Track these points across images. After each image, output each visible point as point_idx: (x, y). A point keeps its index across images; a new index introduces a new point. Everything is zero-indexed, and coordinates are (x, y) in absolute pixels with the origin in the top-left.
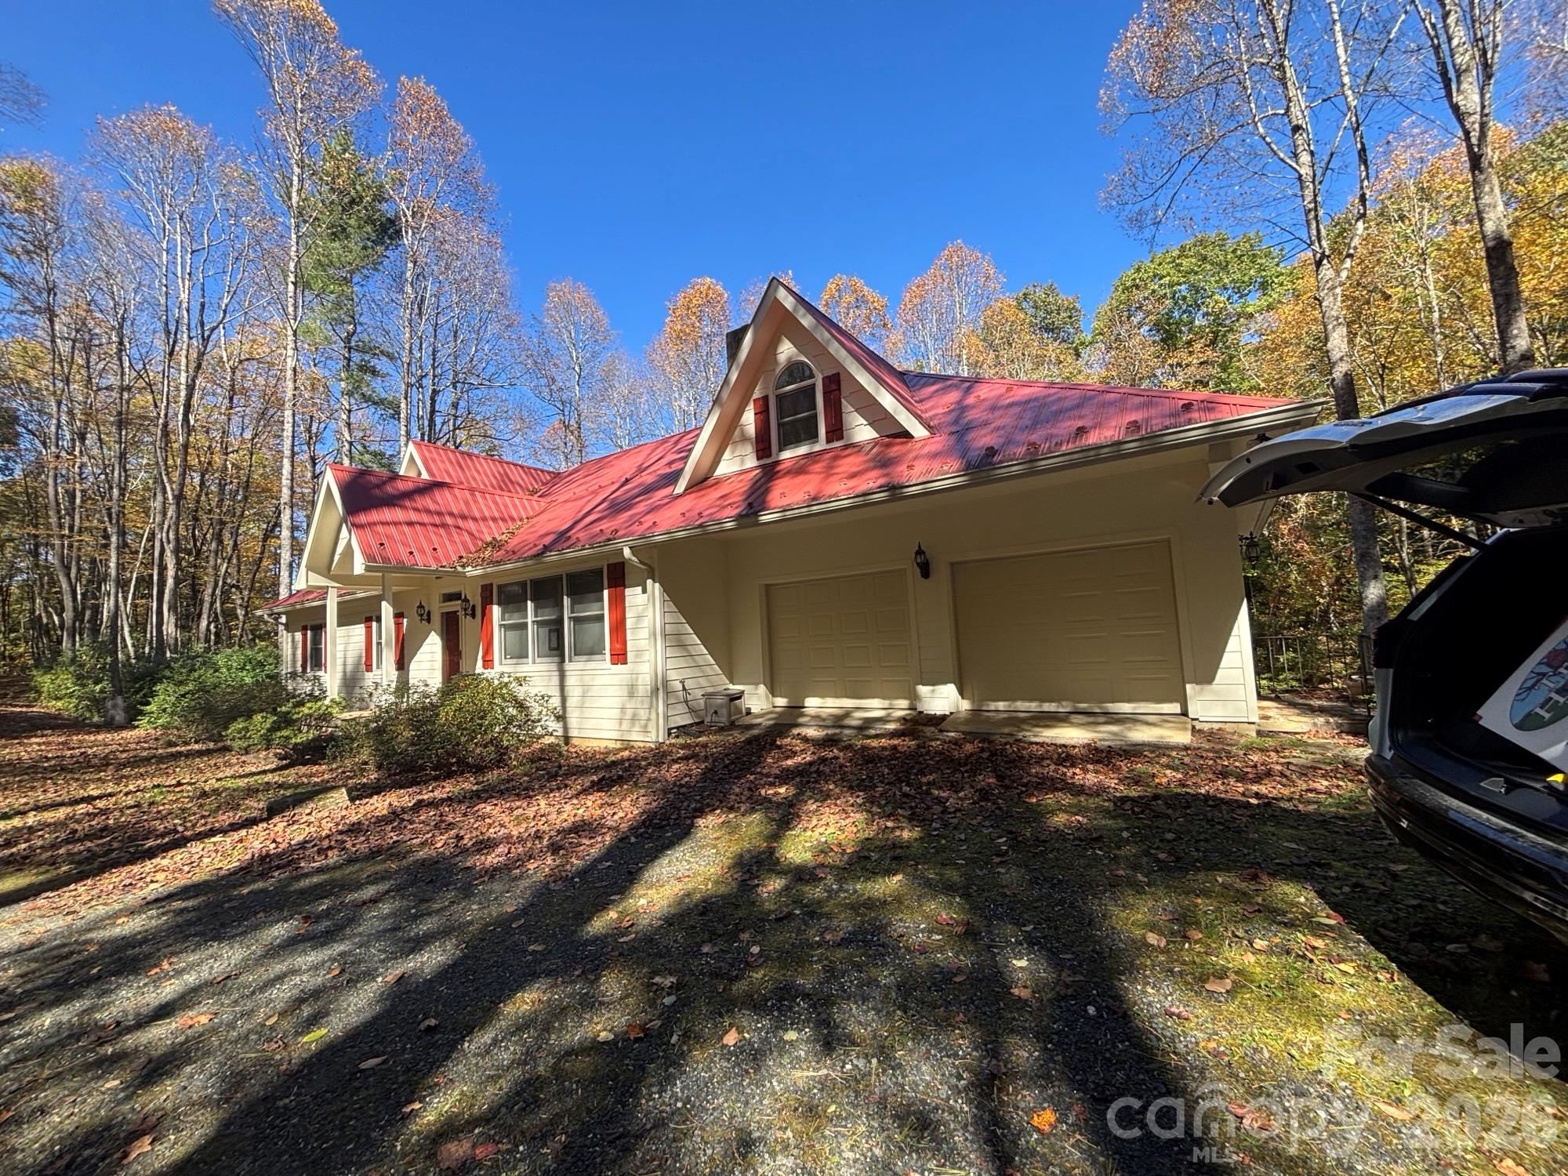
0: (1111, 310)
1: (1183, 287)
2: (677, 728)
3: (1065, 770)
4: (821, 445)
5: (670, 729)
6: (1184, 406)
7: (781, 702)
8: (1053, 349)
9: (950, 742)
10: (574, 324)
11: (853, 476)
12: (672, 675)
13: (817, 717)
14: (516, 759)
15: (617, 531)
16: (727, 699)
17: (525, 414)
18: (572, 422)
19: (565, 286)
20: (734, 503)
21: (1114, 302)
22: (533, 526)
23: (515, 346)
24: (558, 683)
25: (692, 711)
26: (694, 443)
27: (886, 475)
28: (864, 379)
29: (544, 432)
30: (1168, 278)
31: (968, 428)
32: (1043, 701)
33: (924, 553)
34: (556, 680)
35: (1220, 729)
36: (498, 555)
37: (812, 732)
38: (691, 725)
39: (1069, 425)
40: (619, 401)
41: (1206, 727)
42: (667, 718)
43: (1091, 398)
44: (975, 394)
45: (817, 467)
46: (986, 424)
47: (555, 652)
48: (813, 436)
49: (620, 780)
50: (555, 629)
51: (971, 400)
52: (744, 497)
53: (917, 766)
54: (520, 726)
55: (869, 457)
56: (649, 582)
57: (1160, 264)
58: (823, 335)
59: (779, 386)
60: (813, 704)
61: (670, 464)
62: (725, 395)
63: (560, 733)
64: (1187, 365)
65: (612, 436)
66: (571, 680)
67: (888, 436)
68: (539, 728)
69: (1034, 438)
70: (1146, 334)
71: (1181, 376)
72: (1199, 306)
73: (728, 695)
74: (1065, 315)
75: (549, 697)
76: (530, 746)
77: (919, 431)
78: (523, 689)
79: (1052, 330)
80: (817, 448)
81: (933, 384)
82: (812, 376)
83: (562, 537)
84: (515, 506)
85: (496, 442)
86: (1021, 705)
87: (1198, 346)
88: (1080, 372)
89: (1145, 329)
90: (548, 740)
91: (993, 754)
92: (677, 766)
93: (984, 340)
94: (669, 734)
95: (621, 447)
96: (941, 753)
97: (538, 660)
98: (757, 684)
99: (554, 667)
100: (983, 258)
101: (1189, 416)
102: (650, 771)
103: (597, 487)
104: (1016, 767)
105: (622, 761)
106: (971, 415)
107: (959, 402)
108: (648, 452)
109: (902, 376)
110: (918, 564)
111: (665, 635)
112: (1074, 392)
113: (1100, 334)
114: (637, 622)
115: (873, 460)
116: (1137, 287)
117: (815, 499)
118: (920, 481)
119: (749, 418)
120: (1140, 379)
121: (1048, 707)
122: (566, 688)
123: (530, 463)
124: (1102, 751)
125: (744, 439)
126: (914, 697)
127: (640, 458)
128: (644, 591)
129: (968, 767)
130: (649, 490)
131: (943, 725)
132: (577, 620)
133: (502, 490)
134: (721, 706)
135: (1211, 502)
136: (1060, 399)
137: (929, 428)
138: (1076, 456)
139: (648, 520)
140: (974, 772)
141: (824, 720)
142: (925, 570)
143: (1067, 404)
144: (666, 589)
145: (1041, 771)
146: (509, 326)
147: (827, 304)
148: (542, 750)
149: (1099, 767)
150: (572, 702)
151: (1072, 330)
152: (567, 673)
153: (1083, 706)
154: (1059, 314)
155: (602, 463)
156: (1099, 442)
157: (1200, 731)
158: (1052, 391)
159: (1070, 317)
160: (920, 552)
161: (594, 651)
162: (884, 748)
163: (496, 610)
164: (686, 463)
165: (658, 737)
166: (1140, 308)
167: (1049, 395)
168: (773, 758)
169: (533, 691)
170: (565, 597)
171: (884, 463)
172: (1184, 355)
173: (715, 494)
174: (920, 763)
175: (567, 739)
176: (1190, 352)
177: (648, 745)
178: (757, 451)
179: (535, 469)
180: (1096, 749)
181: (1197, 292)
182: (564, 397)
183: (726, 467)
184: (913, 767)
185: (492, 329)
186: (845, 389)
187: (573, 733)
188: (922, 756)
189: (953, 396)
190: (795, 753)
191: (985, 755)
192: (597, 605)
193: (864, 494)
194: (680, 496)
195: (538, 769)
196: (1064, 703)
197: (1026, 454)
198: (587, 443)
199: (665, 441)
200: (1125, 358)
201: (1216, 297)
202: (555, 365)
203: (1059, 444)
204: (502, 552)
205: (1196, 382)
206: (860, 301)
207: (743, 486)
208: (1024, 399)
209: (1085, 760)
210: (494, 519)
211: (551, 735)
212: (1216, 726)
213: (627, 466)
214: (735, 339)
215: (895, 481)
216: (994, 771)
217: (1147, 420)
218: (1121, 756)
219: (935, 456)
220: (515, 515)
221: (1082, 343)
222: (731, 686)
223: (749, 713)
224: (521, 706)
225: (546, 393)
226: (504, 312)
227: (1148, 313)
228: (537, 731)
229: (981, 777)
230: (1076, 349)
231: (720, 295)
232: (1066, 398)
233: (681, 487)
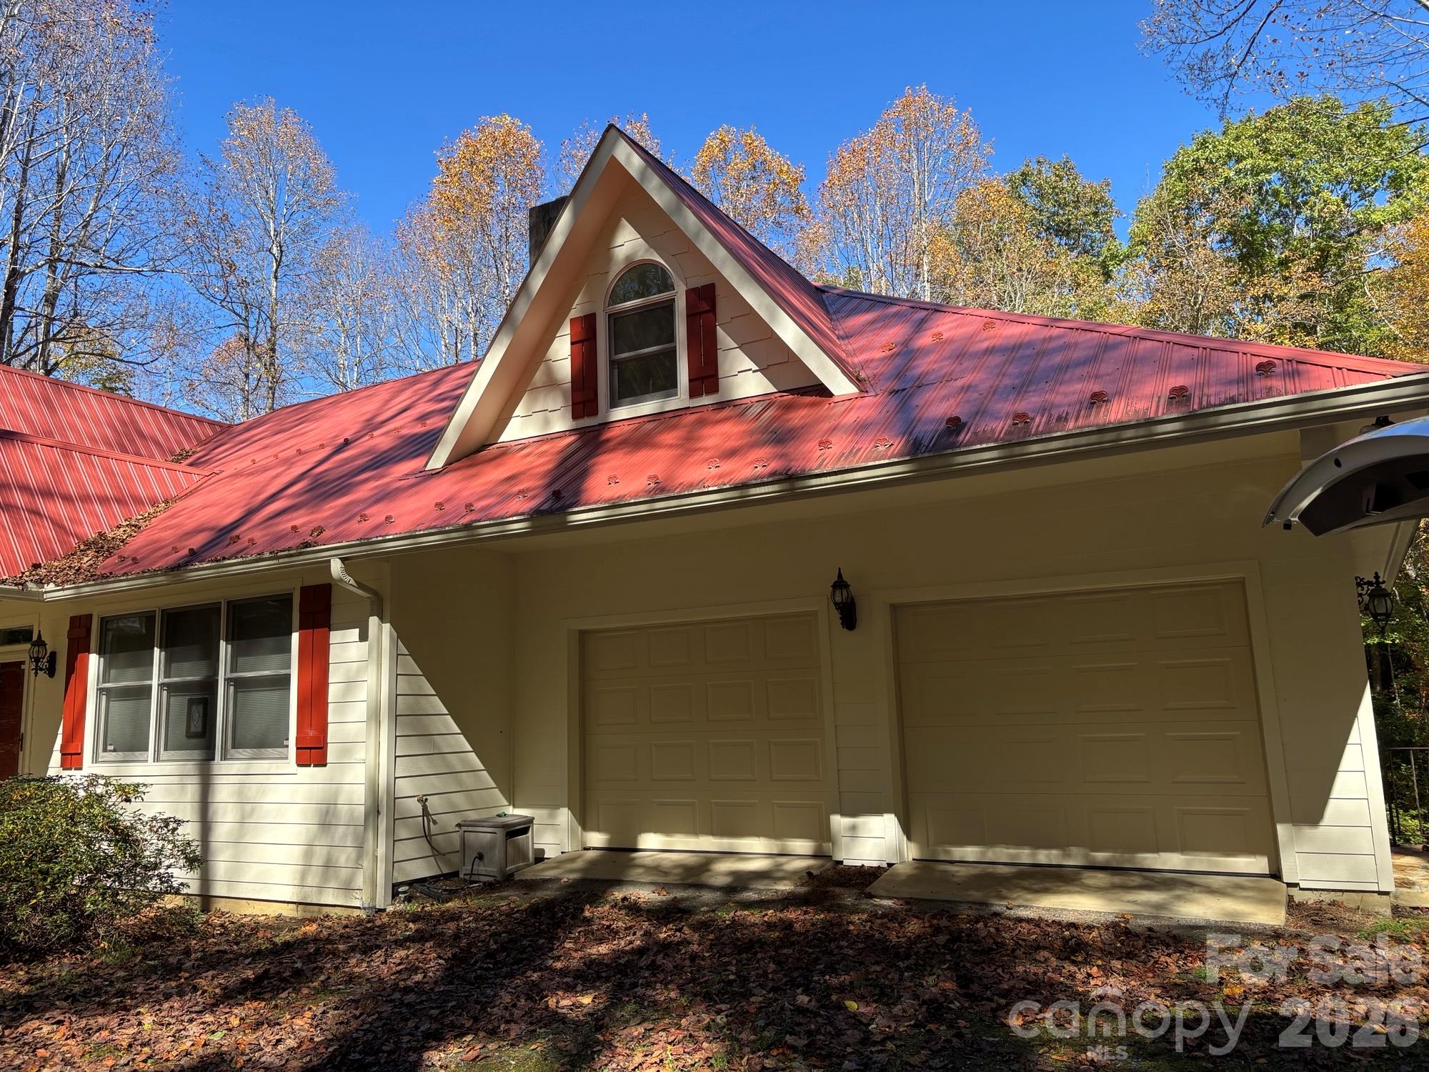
0: (1160, 206)
1: (1274, 176)
2: (410, 883)
3: (1073, 969)
4: (680, 399)
5: (395, 886)
6: (1260, 367)
7: (597, 839)
8: (1067, 262)
9: (884, 916)
10: (275, 176)
11: (731, 454)
12: (404, 787)
13: (656, 869)
14: (107, 936)
15: (321, 530)
16: (500, 834)
17: (177, 321)
18: (262, 339)
19: (264, 112)
20: (528, 490)
21: (1164, 193)
22: (172, 516)
23: (167, 204)
24: (197, 798)
25: (437, 853)
26: (466, 385)
27: (783, 456)
28: (754, 297)
29: (207, 353)
30: (1250, 161)
31: (920, 384)
32: (1037, 845)
33: (847, 586)
34: (192, 791)
35: (1333, 903)
36: (104, 565)
37: (645, 895)
38: (435, 878)
39: (1079, 388)
40: (345, 308)
41: (1311, 898)
42: (392, 863)
43: (1115, 346)
44: (935, 330)
45: (669, 437)
46: (948, 378)
47: (194, 741)
48: (669, 385)
49: (298, 978)
50: (202, 698)
51: (925, 340)
52: (546, 481)
53: (825, 959)
54: (118, 876)
55: (758, 424)
56: (373, 621)
57: (1237, 138)
58: (689, 221)
59: (615, 298)
60: (650, 841)
61: (422, 418)
62: (522, 310)
63: (194, 888)
64: (1282, 299)
65: (330, 368)
66: (223, 792)
67: (791, 391)
68: (155, 881)
69: (1021, 406)
70: (1215, 246)
71: (1272, 315)
72: (1298, 207)
73: (504, 826)
74: (1088, 210)
75: (179, 822)
76: (136, 912)
77: (840, 386)
78: (131, 808)
79: (1067, 234)
80: (673, 404)
81: (868, 310)
82: (667, 285)
83: (224, 535)
84: (144, 479)
85: (121, 367)
86: (1001, 853)
87: (1298, 269)
88: (1110, 301)
89: (1214, 238)
90: (171, 902)
91: (956, 937)
92: (403, 953)
93: (960, 242)
94: (395, 895)
95: (345, 386)
96: (868, 937)
97: (164, 755)
98: (558, 807)
99: (191, 767)
100: (959, 116)
101: (1269, 383)
102: (353, 961)
103: (293, 452)
104: (992, 961)
105: (304, 941)
106: (922, 365)
107: (906, 343)
108: (385, 396)
109: (819, 294)
110: (836, 604)
111: (396, 717)
112: (1089, 335)
113: (1142, 243)
114: (347, 692)
115: (765, 429)
116: (1201, 171)
117: (660, 489)
118: (837, 468)
119: (562, 350)
120: (1207, 317)
121: (1044, 857)
122: (212, 808)
123: (182, 406)
124: (1137, 936)
125: (552, 383)
126: (823, 834)
127: (369, 407)
128: (363, 637)
129: (912, 961)
130: (381, 461)
131: (876, 887)
132: (239, 685)
133: (124, 450)
134: (491, 846)
135: (1288, 526)
136: (1067, 347)
137: (857, 380)
138: (1083, 440)
139: (377, 513)
140: (921, 969)
141: (666, 873)
142: (849, 615)
143: (1078, 354)
144: (403, 634)
145: (1033, 969)
146: (158, 171)
147: (704, 171)
148: (159, 921)
149: (1132, 965)
150: (221, 832)
151: (1098, 235)
152: (218, 780)
153: (1101, 856)
154: (1077, 208)
155: (306, 411)
156: (1125, 419)
157: (1300, 905)
158: (1056, 332)
159: (1096, 214)
160: (840, 584)
161: (267, 741)
162: (770, 926)
163: (94, 662)
164: (450, 419)
165: (373, 898)
166: (1205, 205)
167: (1051, 338)
168: (576, 940)
169: (149, 811)
170: (223, 644)
171: (780, 437)
172: (1276, 282)
173: (494, 474)
174: (831, 953)
175: (206, 899)
176: (1285, 278)
177: (356, 913)
178: (573, 404)
179: (188, 417)
180: (1127, 932)
181: (1296, 184)
182: (250, 296)
183: (519, 429)
184: (816, 960)
185: (127, 173)
186: (724, 308)
187: (219, 889)
188: (835, 940)
189: (896, 333)
190: (614, 933)
191: (942, 939)
192: (276, 658)
193: (745, 486)
194: (436, 474)
195: (145, 957)
196: (1074, 850)
197: (1009, 433)
198: (283, 377)
199: (416, 379)
200: (1182, 283)
201: (1325, 194)
202: (236, 241)
203: (1063, 419)
204: (114, 559)
205: (1296, 326)
206: (758, 169)
207: (543, 462)
208: (1012, 342)
209: (1108, 952)
210: (104, 500)
211: (177, 892)
212: (1327, 897)
213: (346, 420)
214: (544, 218)
215: (796, 466)
216: (955, 967)
217: (1202, 386)
218: (1168, 946)
219: (861, 428)
220: (141, 491)
221: (1113, 257)
222: (511, 810)
223: (540, 857)
224: (124, 837)
225: (217, 288)
226: (151, 148)
227: (1220, 214)
228: (150, 885)
229: (931, 980)
230: (1104, 265)
231: (528, 145)
232: (1076, 344)
233: (438, 460)
